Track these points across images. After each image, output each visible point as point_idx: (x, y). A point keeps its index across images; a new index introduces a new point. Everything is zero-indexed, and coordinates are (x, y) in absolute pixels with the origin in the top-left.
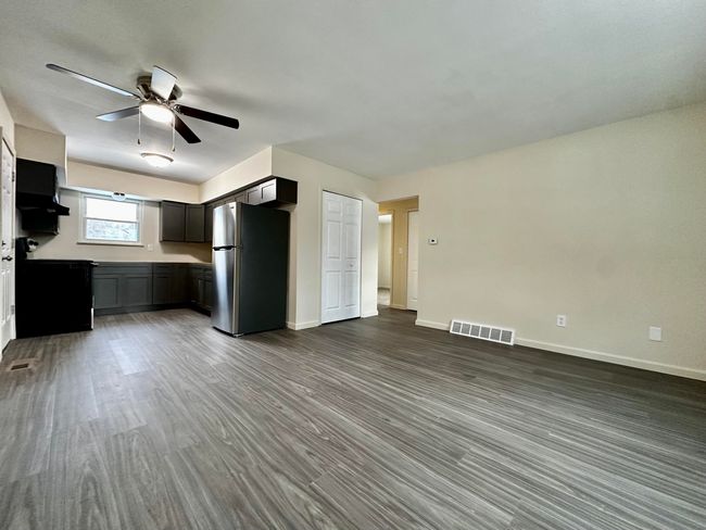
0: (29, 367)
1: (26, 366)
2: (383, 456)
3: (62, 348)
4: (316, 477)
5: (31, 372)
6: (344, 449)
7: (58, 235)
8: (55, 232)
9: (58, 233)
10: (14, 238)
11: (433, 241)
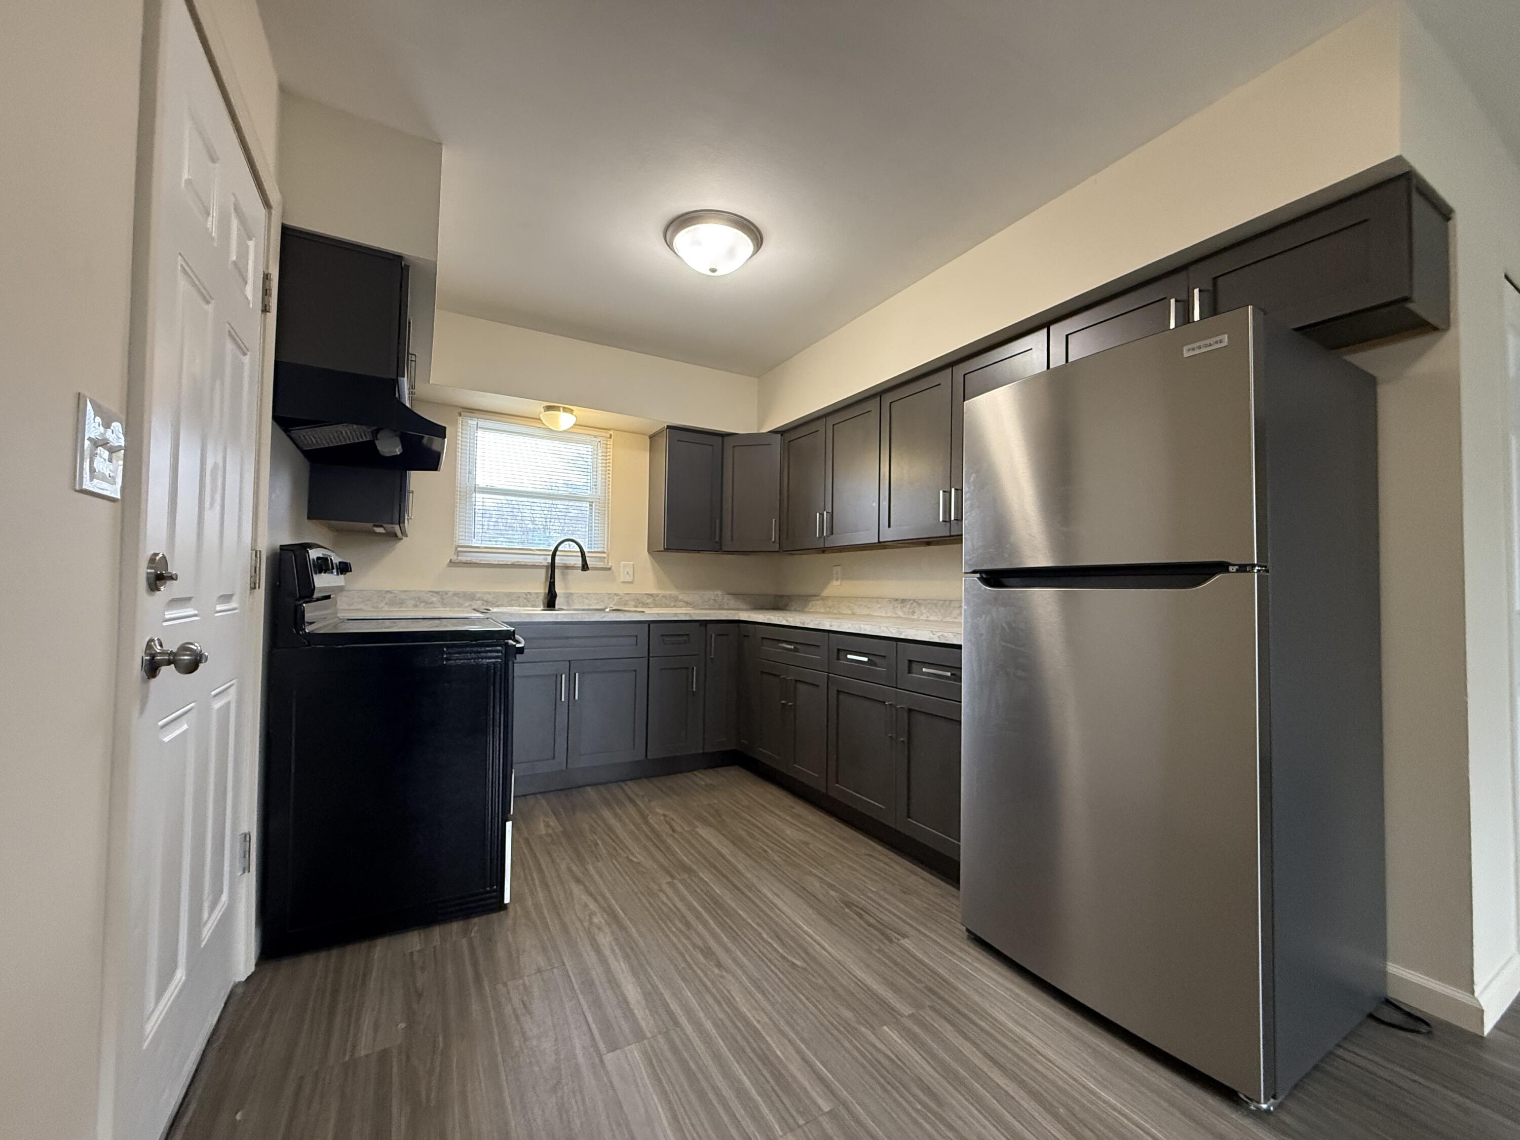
7: (405, 538)
8: (397, 528)
9: (404, 533)
10: (265, 545)
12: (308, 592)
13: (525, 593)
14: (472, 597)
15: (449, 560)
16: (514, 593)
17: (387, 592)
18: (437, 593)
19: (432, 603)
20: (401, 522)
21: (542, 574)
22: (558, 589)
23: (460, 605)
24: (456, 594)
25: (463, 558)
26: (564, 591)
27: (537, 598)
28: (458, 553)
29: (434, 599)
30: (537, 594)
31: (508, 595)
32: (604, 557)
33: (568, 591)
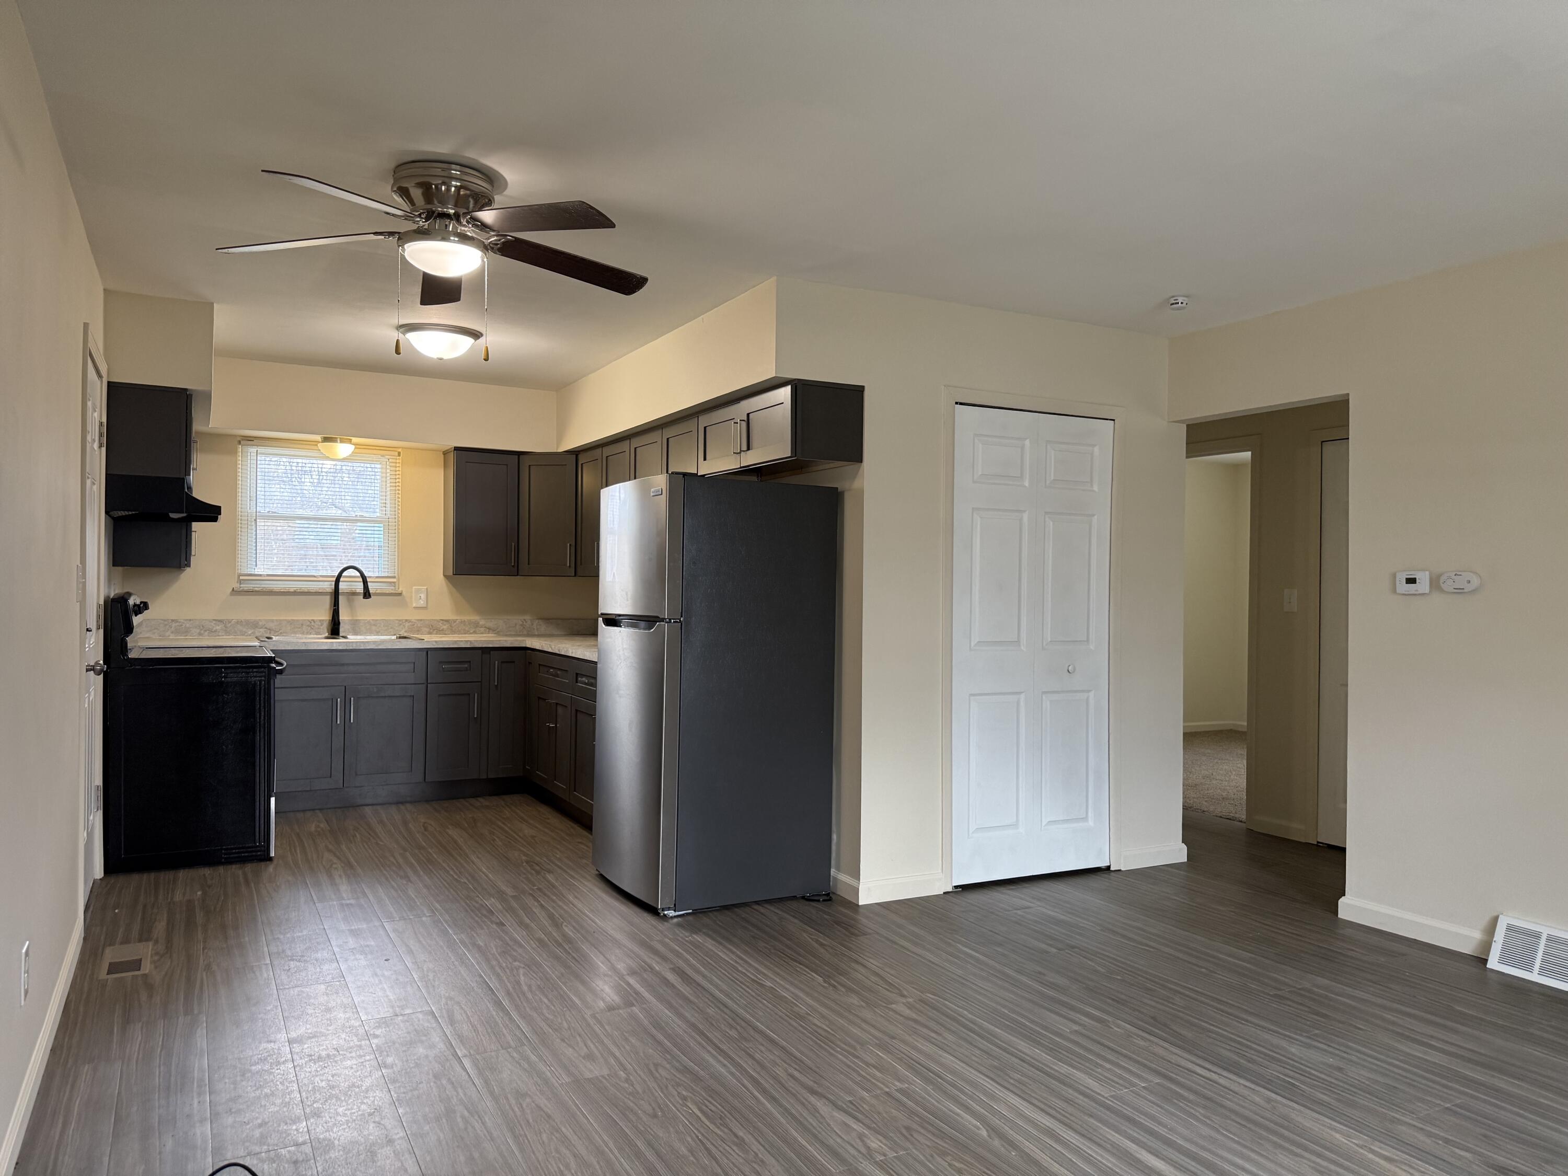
0: (144, 969)
1: (136, 965)
3: (209, 916)
9: (191, 561)
11: (1411, 581)
13: (309, 620)
14: (255, 625)
15: (231, 590)
16: (298, 620)
17: (173, 621)
18: (221, 621)
19: (215, 631)
21: (327, 601)
22: (343, 616)
23: (243, 634)
24: (239, 622)
25: (245, 586)
26: (350, 618)
27: (321, 625)
28: (240, 582)
29: (218, 628)
30: (320, 621)
31: (291, 622)
32: (394, 582)
33: (355, 618)
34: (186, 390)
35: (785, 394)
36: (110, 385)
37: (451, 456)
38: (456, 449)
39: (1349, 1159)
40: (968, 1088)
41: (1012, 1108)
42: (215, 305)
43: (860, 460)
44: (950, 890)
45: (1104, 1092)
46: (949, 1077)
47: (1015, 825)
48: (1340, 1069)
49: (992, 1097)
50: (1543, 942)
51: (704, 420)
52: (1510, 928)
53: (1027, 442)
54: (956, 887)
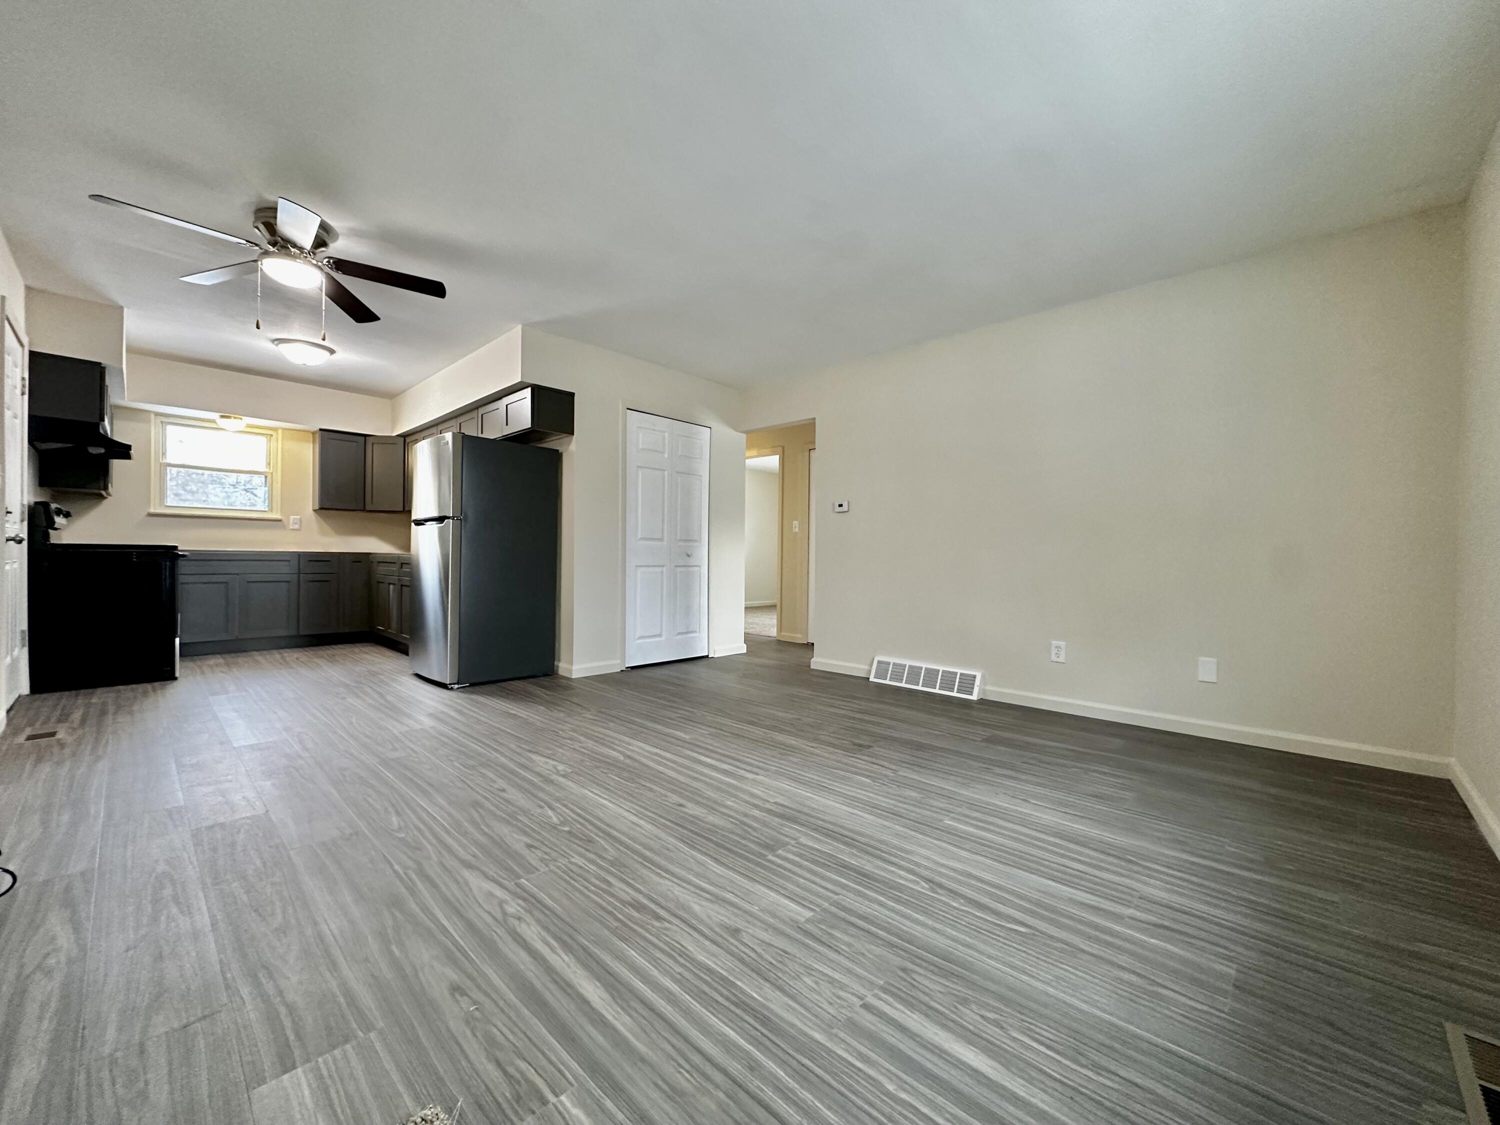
0: (59, 736)
1: (53, 734)
2: (651, 850)
3: (119, 708)
4: (529, 872)
5: (62, 745)
6: (590, 841)
7: (109, 497)
8: (103, 493)
9: (109, 494)
10: (26, 503)
11: (841, 506)
12: (51, 525)
20: (106, 488)
34: (98, 364)
35: (527, 393)
36: (32, 354)
37: (318, 436)
38: (321, 430)
39: (796, 749)
40: (617, 742)
41: (640, 748)
42: (125, 310)
43: (571, 432)
44: (624, 669)
45: (687, 737)
46: (608, 739)
47: (660, 635)
48: (800, 719)
49: (629, 744)
50: (891, 666)
51: (481, 411)
52: (879, 662)
53: (666, 434)
54: (628, 668)
